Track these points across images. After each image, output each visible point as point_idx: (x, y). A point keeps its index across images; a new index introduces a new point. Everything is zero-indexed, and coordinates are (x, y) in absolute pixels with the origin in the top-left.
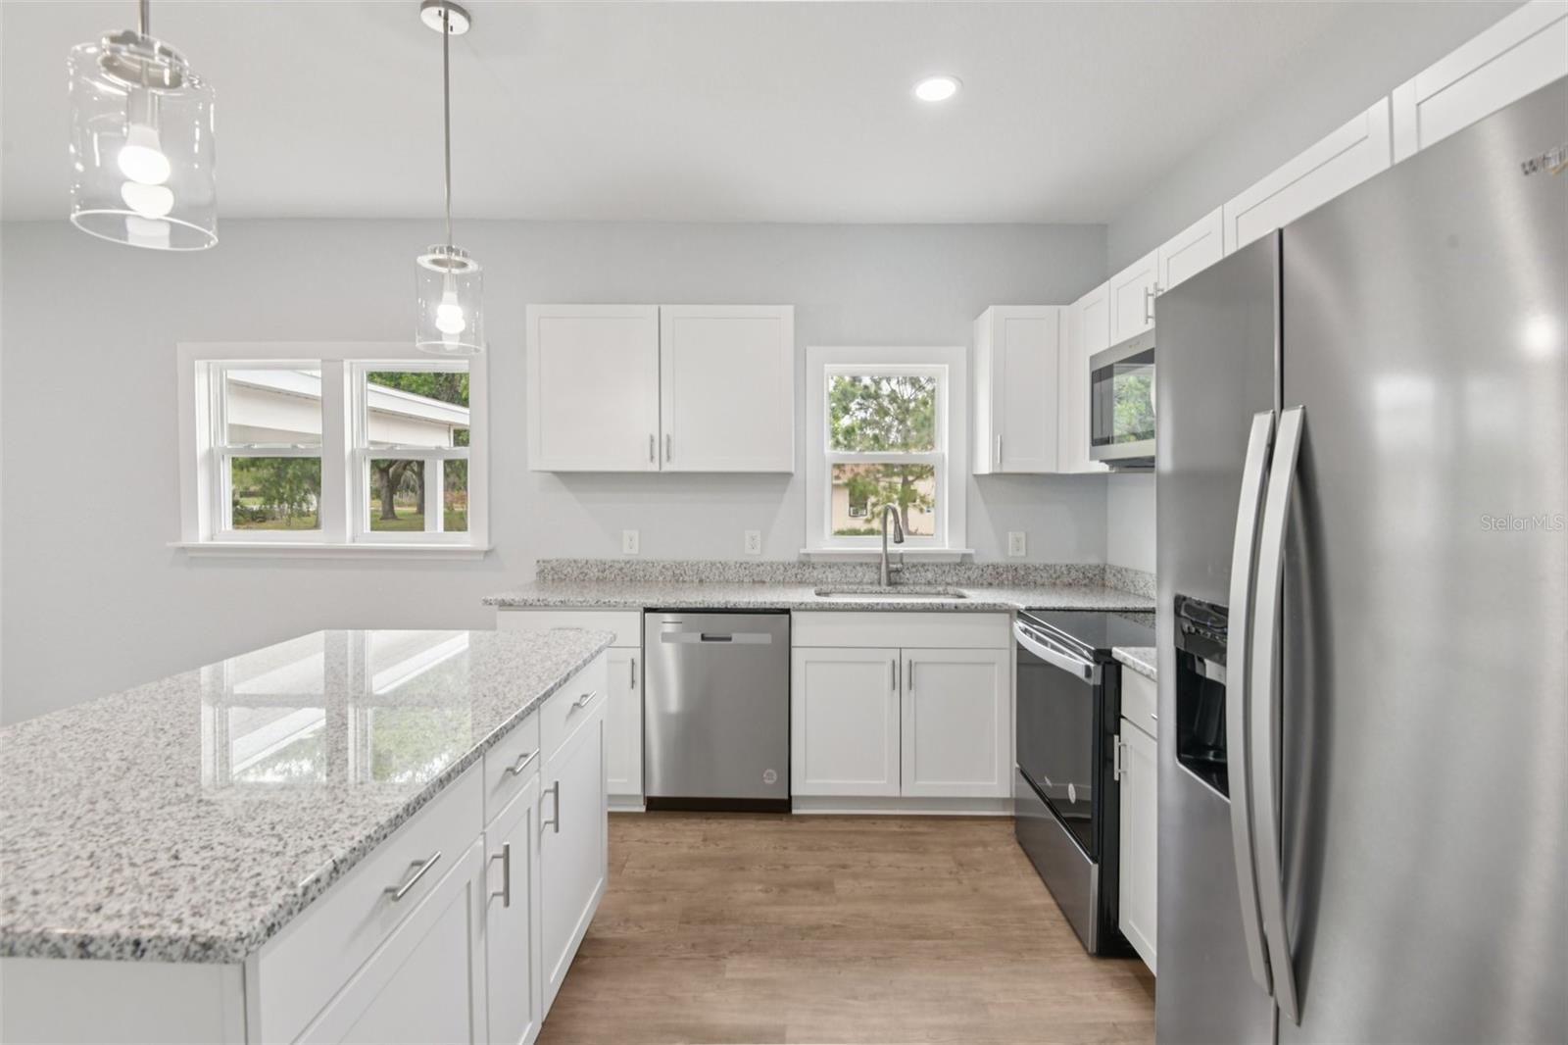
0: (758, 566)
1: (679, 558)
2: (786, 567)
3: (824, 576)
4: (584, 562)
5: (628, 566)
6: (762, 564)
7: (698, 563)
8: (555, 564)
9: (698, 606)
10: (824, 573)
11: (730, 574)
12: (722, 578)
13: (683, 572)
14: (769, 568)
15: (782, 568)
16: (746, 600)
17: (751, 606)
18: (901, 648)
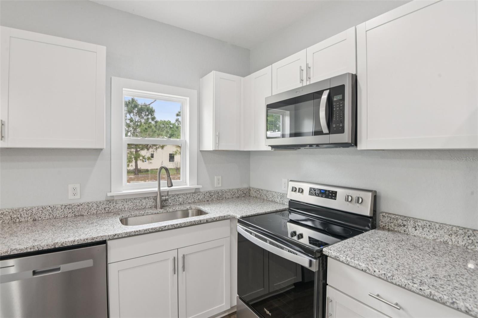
0: (78, 206)
1: (16, 206)
2: (98, 204)
3: (123, 207)
6: (81, 205)
7: (31, 209)
9: (29, 250)
10: (123, 205)
11: (57, 213)
12: (51, 216)
13: (19, 216)
14: (86, 206)
15: (95, 206)
16: (71, 239)
17: (76, 243)
18: (178, 249)
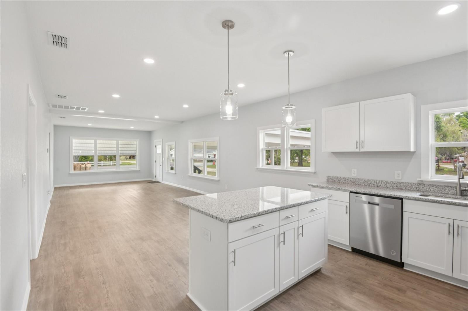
0: (400, 183)
1: (370, 179)
2: (412, 184)
4: (340, 177)
5: (353, 179)
6: (402, 183)
7: (377, 181)
8: (331, 177)
9: (367, 193)
11: (388, 185)
12: (385, 186)
13: (371, 183)
14: (404, 184)
15: (410, 185)
16: (385, 193)
17: (386, 195)
18: (454, 220)
